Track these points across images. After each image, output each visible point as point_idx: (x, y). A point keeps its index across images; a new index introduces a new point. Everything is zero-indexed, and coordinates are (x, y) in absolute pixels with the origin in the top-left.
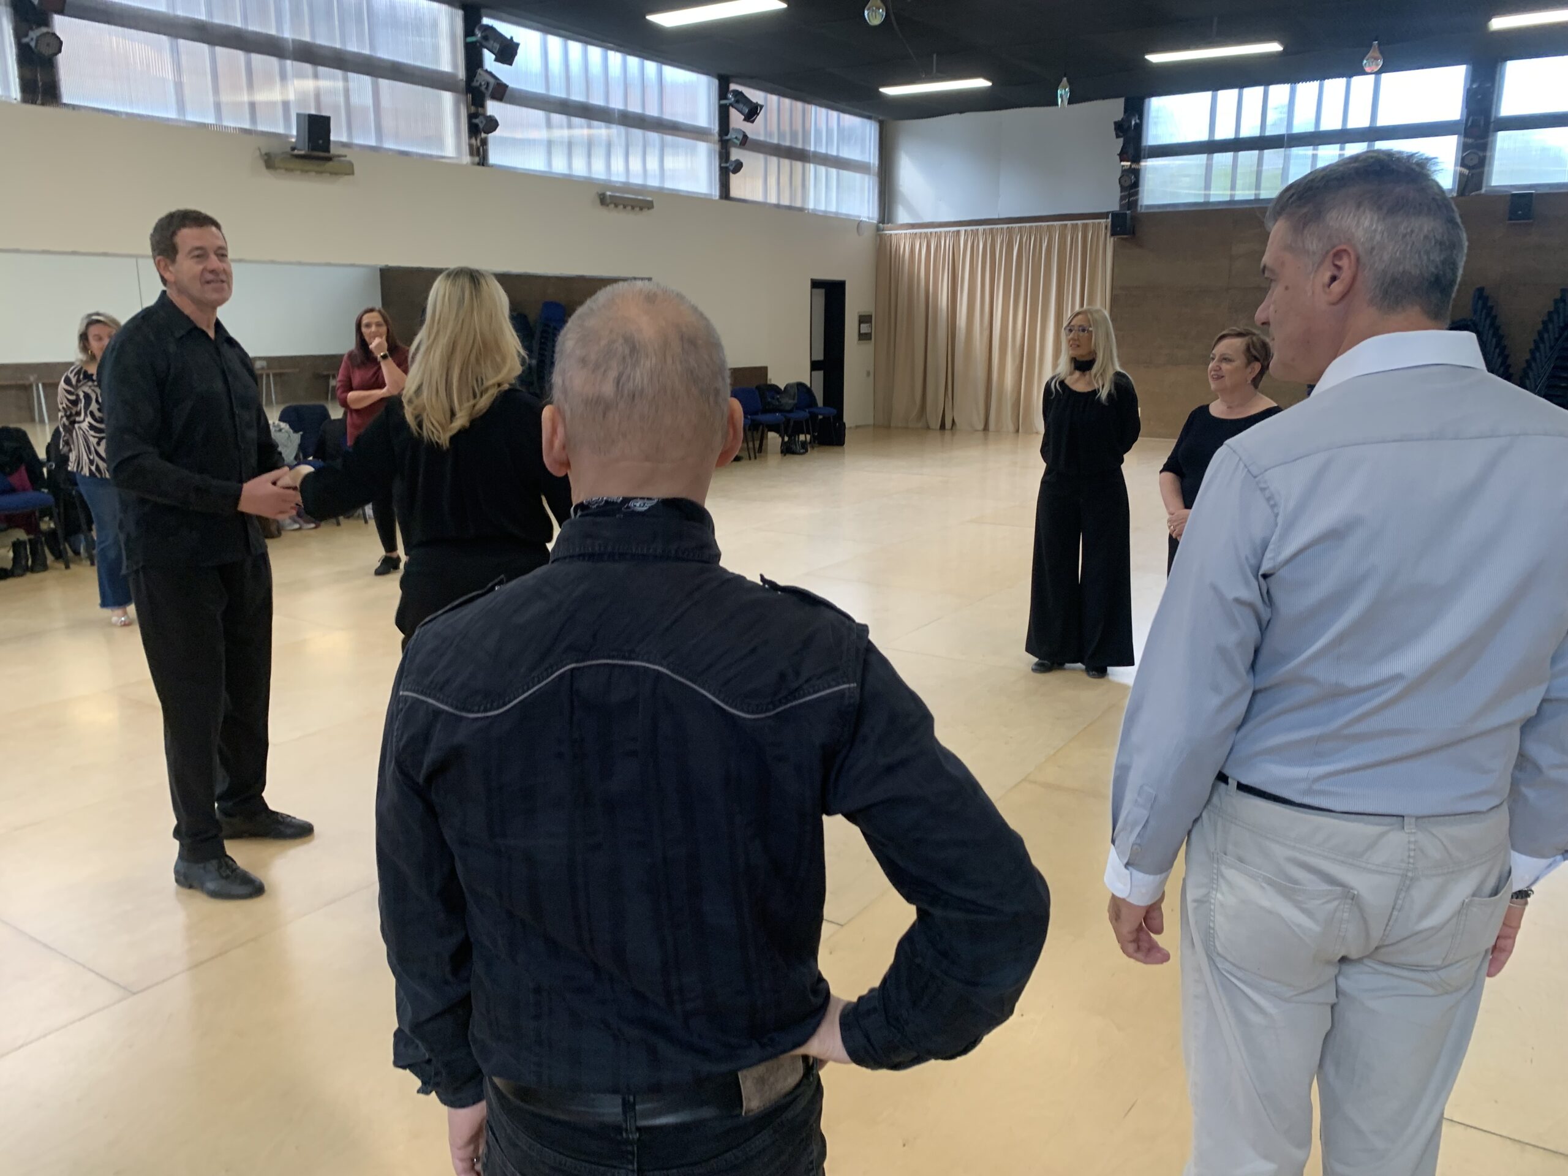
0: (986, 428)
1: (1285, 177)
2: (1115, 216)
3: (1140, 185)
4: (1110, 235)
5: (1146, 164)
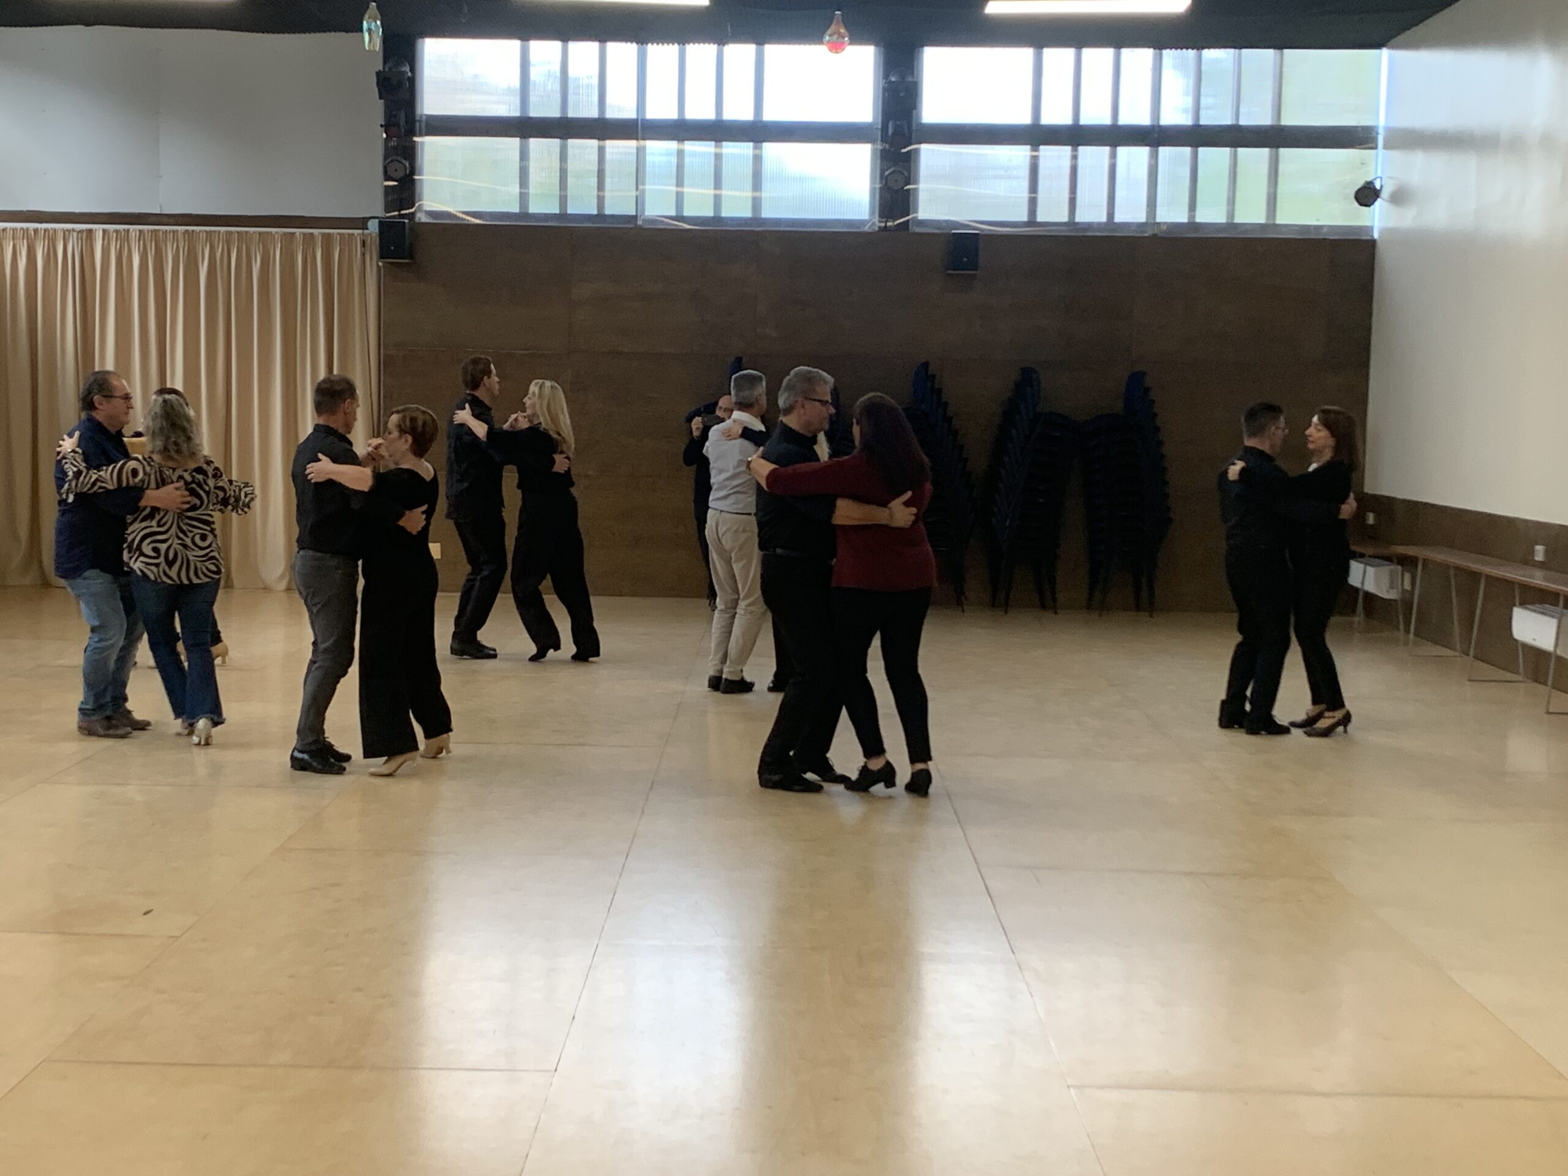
1: (640, 187)
2: (385, 226)
3: (416, 177)
4: (375, 257)
5: (423, 143)
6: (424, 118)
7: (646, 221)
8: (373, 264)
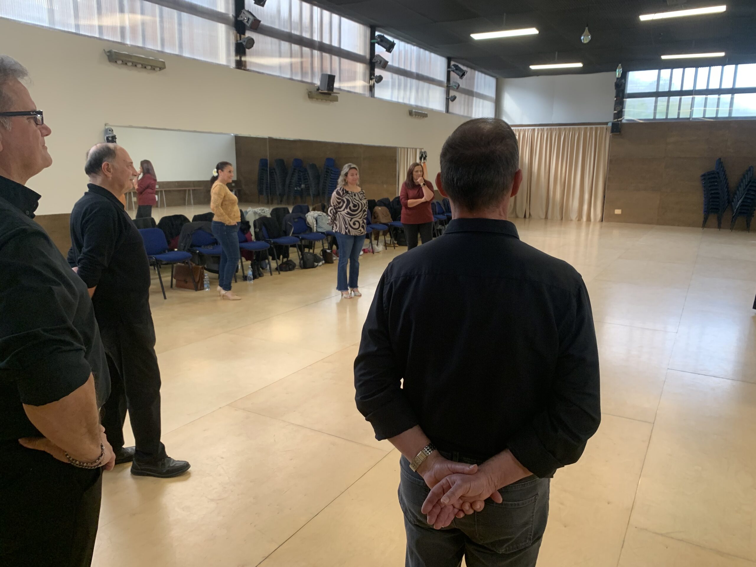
0: (546, 218)
1: (692, 109)
2: (613, 124)
3: (623, 110)
4: (609, 132)
5: (626, 101)
6: (627, 94)
7: (693, 119)
8: (609, 134)
